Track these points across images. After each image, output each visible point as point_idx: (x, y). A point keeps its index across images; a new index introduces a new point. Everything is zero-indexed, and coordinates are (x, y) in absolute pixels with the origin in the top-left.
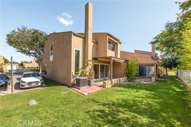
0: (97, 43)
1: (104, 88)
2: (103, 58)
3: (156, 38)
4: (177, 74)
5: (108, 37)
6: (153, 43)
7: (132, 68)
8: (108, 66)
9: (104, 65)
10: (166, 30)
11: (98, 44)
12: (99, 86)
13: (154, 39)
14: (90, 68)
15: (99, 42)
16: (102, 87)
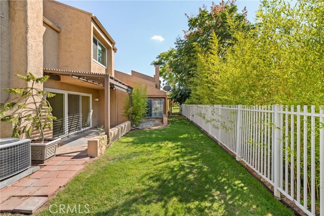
0: (58, 32)
1: (91, 157)
2: (79, 77)
3: (159, 57)
4: (181, 111)
5: (93, 25)
6: (156, 64)
7: (139, 104)
8: (88, 97)
9: (78, 96)
10: (176, 48)
11: (63, 35)
12: (76, 157)
13: (157, 58)
14: (38, 105)
15: (63, 31)
16: (87, 156)
